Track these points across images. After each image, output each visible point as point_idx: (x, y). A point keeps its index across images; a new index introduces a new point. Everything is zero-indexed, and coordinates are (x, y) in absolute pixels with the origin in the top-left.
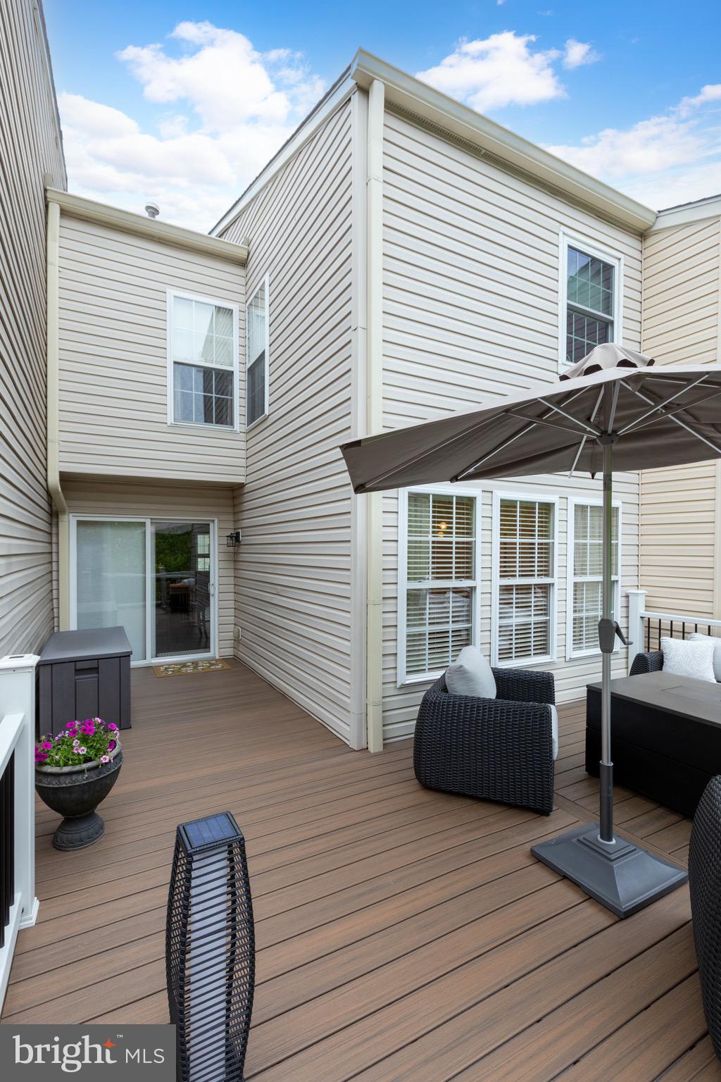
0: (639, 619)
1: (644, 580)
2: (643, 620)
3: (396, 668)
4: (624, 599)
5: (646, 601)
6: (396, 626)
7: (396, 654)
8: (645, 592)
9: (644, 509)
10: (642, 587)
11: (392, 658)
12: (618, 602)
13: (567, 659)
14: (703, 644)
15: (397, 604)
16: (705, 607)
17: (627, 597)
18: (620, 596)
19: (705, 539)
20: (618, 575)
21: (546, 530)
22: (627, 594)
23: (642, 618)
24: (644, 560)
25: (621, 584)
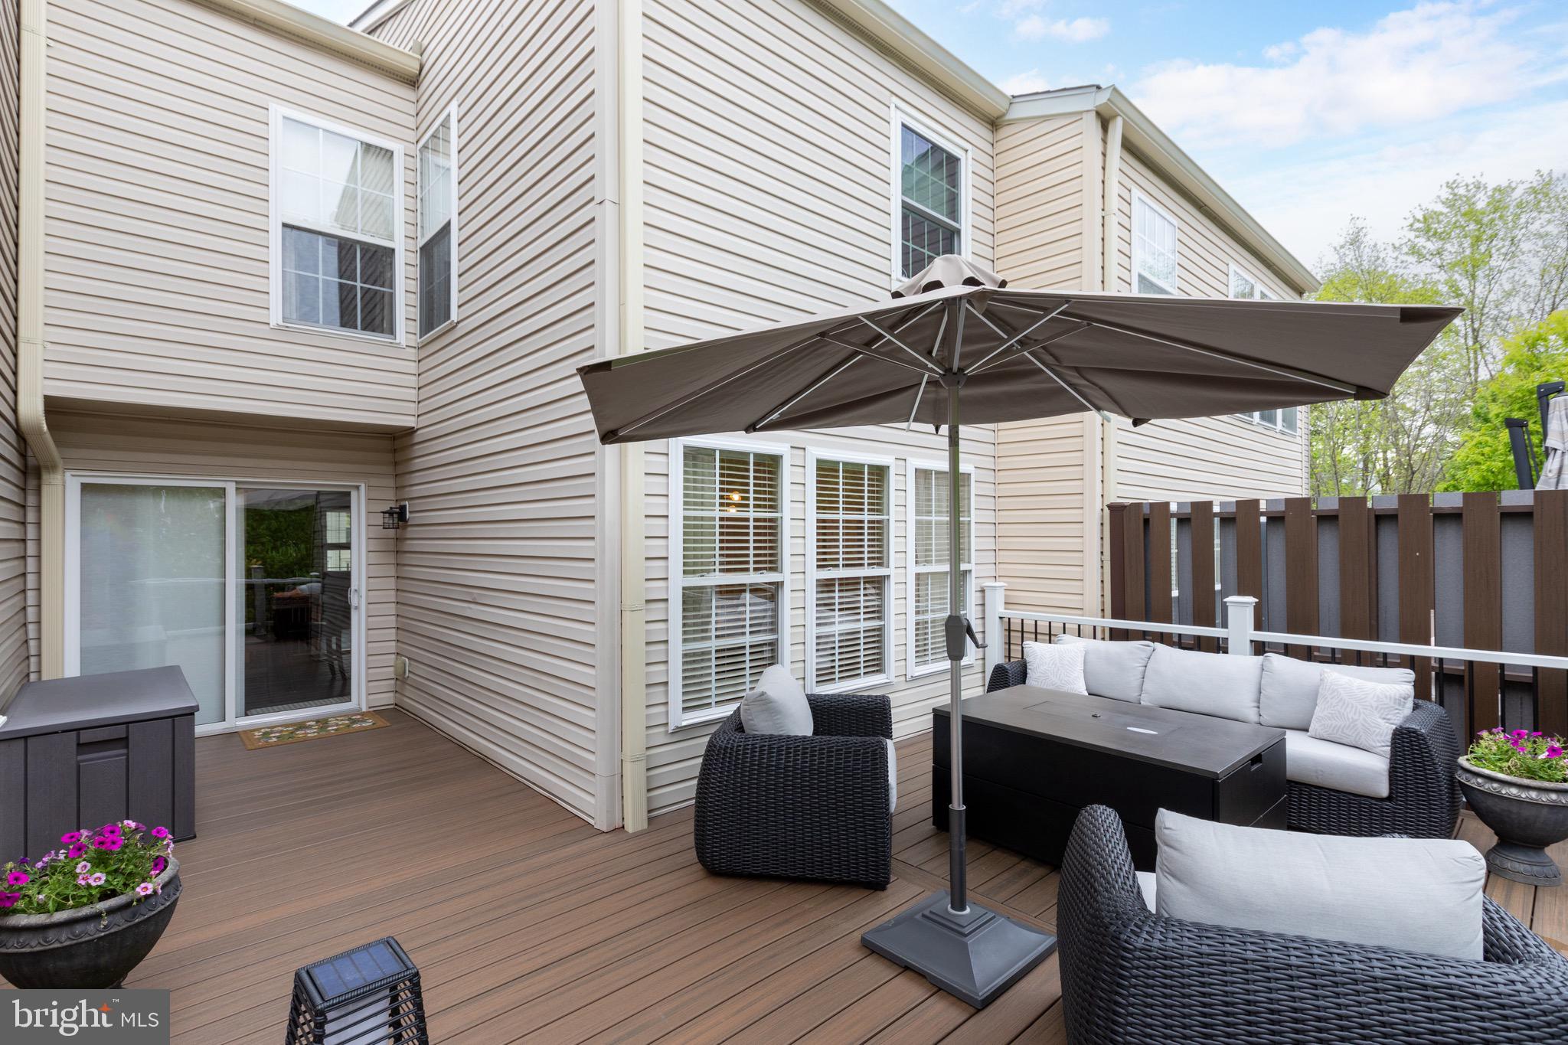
0: (998, 619)
1: (1003, 569)
2: (1002, 621)
3: (667, 703)
4: (978, 594)
5: (1005, 596)
6: (666, 642)
7: (667, 682)
8: (1004, 584)
9: (1001, 476)
10: (1001, 578)
11: (661, 689)
12: (971, 596)
13: (908, 677)
14: (1072, 648)
15: (667, 608)
16: (1074, 601)
17: (983, 591)
18: (974, 590)
19: (1072, 515)
20: (969, 562)
21: (879, 503)
22: (982, 588)
23: (1001, 618)
24: (1003, 543)
25: (974, 574)
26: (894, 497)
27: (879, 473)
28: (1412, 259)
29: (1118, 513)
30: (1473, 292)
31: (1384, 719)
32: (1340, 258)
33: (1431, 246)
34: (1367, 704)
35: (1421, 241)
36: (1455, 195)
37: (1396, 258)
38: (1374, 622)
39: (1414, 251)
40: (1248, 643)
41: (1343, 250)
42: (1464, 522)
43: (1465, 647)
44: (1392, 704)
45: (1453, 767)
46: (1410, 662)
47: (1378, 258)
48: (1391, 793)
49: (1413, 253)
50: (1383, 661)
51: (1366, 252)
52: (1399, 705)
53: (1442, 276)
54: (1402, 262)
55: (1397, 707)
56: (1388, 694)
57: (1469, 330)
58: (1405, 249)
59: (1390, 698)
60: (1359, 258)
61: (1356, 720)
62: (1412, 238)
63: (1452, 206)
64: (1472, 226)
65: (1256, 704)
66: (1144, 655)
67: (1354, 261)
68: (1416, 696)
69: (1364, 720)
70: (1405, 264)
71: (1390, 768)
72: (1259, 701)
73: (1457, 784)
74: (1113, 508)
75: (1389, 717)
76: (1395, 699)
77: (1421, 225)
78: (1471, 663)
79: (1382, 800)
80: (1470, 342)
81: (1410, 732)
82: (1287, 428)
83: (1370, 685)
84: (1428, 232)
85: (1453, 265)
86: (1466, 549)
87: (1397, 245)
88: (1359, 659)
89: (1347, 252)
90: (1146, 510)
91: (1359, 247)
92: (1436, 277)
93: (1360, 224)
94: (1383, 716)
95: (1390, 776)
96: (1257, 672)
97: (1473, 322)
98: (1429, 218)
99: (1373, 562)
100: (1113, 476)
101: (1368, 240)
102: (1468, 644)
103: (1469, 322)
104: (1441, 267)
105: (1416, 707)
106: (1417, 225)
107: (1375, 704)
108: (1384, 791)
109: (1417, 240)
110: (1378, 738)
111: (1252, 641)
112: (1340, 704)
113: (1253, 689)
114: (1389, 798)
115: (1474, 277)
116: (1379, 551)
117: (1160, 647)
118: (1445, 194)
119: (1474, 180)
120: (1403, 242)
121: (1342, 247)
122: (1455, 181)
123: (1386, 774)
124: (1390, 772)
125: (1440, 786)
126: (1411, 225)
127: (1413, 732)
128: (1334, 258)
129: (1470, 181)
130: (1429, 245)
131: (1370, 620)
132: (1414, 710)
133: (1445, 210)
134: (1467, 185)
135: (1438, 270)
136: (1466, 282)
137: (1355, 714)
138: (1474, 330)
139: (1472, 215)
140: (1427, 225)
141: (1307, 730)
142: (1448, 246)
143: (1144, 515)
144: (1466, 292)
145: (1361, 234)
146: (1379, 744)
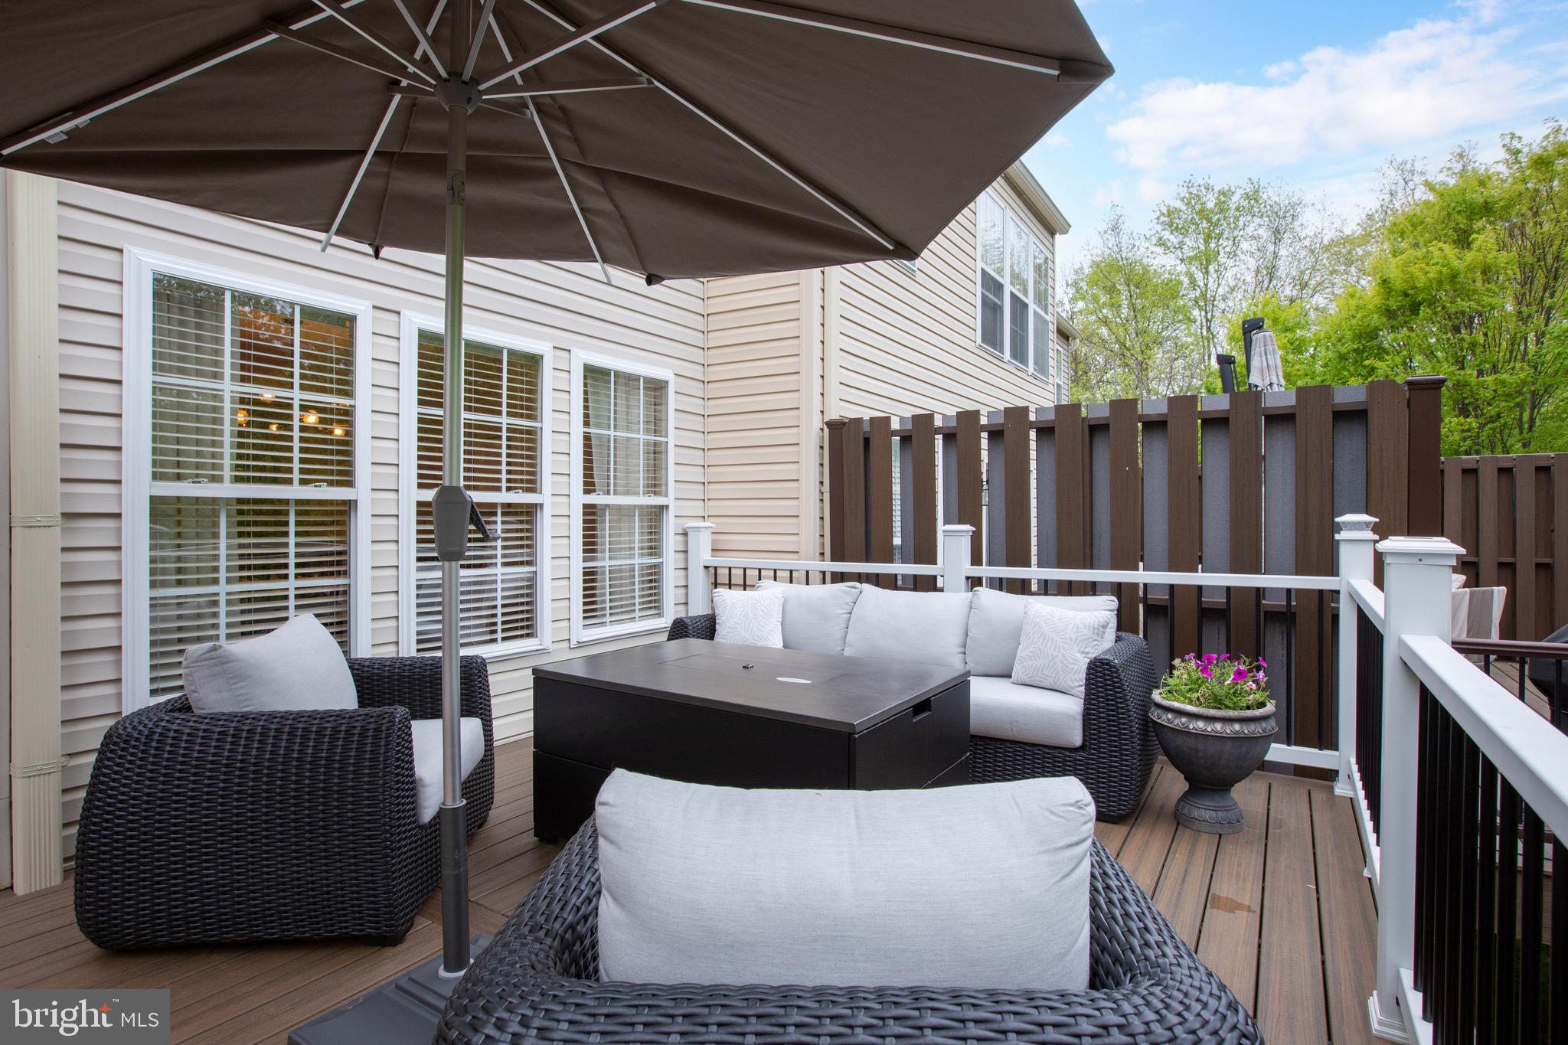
0: (702, 569)
1: (715, 507)
2: (708, 572)
3: (119, 680)
4: (680, 538)
5: (714, 541)
6: (118, 582)
7: (119, 648)
8: (711, 525)
9: (714, 390)
10: (710, 519)
12: (671, 542)
13: (573, 643)
14: (772, 592)
15: (120, 529)
16: (788, 543)
17: (685, 534)
18: (672, 531)
19: (788, 436)
20: (666, 496)
21: (527, 403)
22: (684, 529)
23: (706, 567)
24: (714, 474)
25: (672, 512)
26: (548, 400)
27: (528, 365)
28: (1160, 250)
29: (837, 429)
30: (1206, 285)
31: (1083, 653)
32: (1104, 243)
33: (1174, 240)
34: (1068, 636)
35: (1166, 235)
36: (1191, 193)
37: (1148, 248)
38: (1088, 551)
39: (1162, 243)
40: (964, 580)
41: (1106, 235)
42: (1169, 429)
43: (1170, 571)
44: (1090, 634)
45: (1147, 703)
46: (1118, 589)
47: (1134, 246)
48: (1084, 740)
49: (1160, 245)
50: (1091, 589)
51: (1124, 239)
52: (1098, 635)
53: (1182, 268)
54: (1152, 253)
55: (1096, 637)
56: (1087, 622)
57: (1204, 320)
58: (1154, 241)
59: (1089, 627)
60: (1119, 244)
61: (1055, 657)
62: (1159, 231)
63: (1189, 204)
64: (1205, 224)
65: (962, 650)
66: (849, 599)
67: (1115, 247)
68: (1119, 628)
69: (1064, 656)
70: (1154, 255)
71: (1084, 710)
72: (964, 646)
73: (1151, 725)
74: (831, 425)
75: (1087, 650)
76: (1094, 628)
77: (1166, 219)
78: (1172, 587)
79: (1075, 750)
80: (1205, 333)
81: (1103, 664)
82: (1038, 372)
83: (1071, 614)
84: (1171, 226)
85: (1191, 259)
86: (1170, 463)
87: (1148, 236)
88: (1069, 589)
89: (1109, 237)
90: (867, 428)
91: (1118, 233)
92: (1179, 268)
93: (1119, 211)
94: (1082, 650)
95: (1084, 720)
96: (966, 610)
97: (1206, 313)
98: (1171, 213)
99: (1087, 479)
100: (835, 391)
101: (1126, 227)
102: (1172, 568)
103: (1203, 313)
104: (1182, 260)
105: (1118, 639)
106: (1163, 219)
107: (1074, 636)
108: (1077, 740)
109: (1163, 233)
110: (1076, 676)
111: (968, 578)
112: (1042, 639)
113: (960, 631)
114: (1082, 748)
115: (1207, 272)
116: (1094, 468)
117: (868, 588)
118: (1184, 193)
119: (1204, 182)
120: (1152, 234)
121: (1105, 232)
122: (1190, 181)
123: (1080, 718)
124: (1084, 716)
125: (1131, 727)
126: (1158, 219)
127: (1107, 664)
128: (1099, 243)
129: (1202, 182)
130: (1172, 238)
131: (1084, 548)
132: (1116, 641)
133: (1184, 208)
134: (1199, 186)
135: (1179, 262)
136: (1201, 275)
137: (1055, 649)
138: (1207, 320)
139: (1203, 213)
140: (1170, 219)
141: (1009, 676)
142: (1186, 240)
143: (865, 433)
144: (1202, 284)
145: (1120, 221)
146: (1076, 684)
